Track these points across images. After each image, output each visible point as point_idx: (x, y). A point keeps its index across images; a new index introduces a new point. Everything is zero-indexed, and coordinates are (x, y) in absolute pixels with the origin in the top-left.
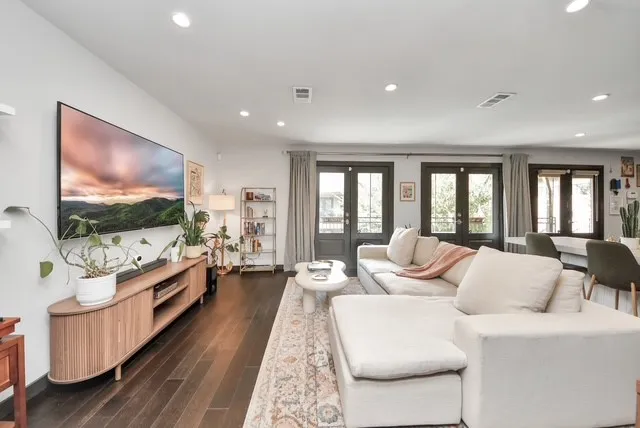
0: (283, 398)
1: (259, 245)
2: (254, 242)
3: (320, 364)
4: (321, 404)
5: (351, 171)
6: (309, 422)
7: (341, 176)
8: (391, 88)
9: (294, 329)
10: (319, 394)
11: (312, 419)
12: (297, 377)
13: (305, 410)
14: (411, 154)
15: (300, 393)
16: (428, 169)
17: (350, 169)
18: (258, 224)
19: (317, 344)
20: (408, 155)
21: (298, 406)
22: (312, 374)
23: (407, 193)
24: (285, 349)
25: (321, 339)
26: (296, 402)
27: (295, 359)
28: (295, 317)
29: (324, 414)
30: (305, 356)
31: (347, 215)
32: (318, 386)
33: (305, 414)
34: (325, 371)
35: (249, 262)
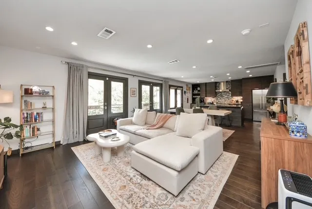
0: (139, 205)
1: (38, 130)
2: (33, 128)
3: (139, 181)
4: (156, 196)
5: (108, 80)
6: (160, 205)
7: (102, 82)
8: (149, 46)
9: (108, 173)
10: (152, 192)
11: (159, 203)
12: (135, 192)
13: (153, 202)
14: (135, 76)
15: (143, 198)
16: (141, 83)
17: (107, 79)
18: (37, 113)
19: (128, 174)
20: (134, 76)
21: (149, 203)
22: (140, 187)
23: (133, 93)
24: (114, 184)
25: (128, 170)
26: (146, 203)
27: (125, 186)
28: (102, 167)
29: (162, 198)
30: (129, 182)
31: (106, 104)
32: (148, 190)
33: (155, 204)
34: (145, 182)
35: (27, 145)
